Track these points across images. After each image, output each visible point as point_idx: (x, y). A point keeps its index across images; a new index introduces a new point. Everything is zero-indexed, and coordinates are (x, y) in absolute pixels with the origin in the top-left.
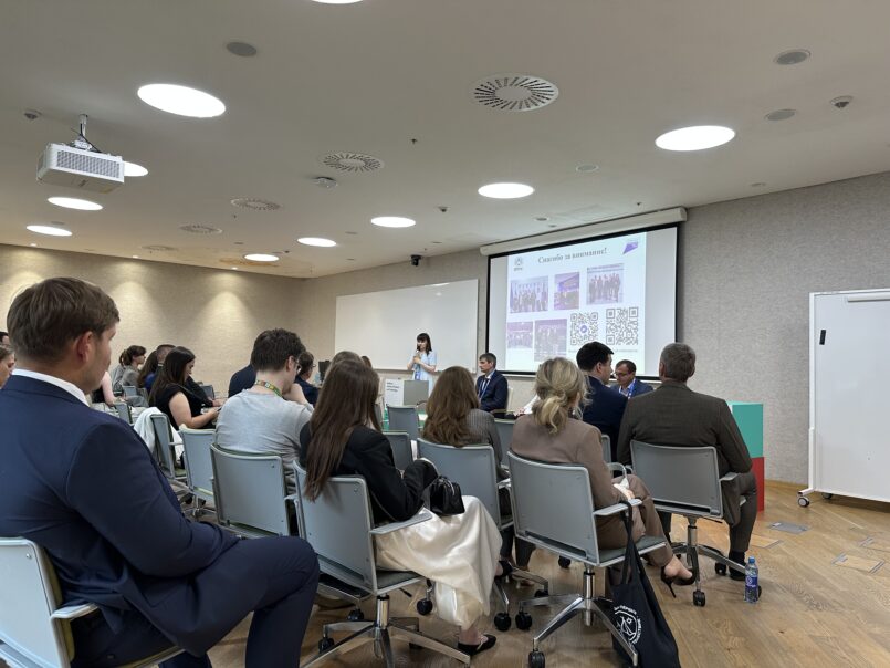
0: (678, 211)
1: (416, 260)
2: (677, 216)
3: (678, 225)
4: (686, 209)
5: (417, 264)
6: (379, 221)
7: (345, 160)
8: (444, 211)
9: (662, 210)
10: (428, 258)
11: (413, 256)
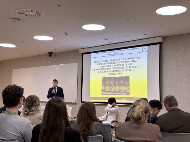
0: (160, 38)
1: (50, 54)
2: (160, 40)
3: (160, 43)
4: (163, 37)
5: (51, 56)
6: (37, 38)
7: (27, 12)
8: (66, 34)
9: (154, 37)
10: (56, 54)
11: (49, 53)
